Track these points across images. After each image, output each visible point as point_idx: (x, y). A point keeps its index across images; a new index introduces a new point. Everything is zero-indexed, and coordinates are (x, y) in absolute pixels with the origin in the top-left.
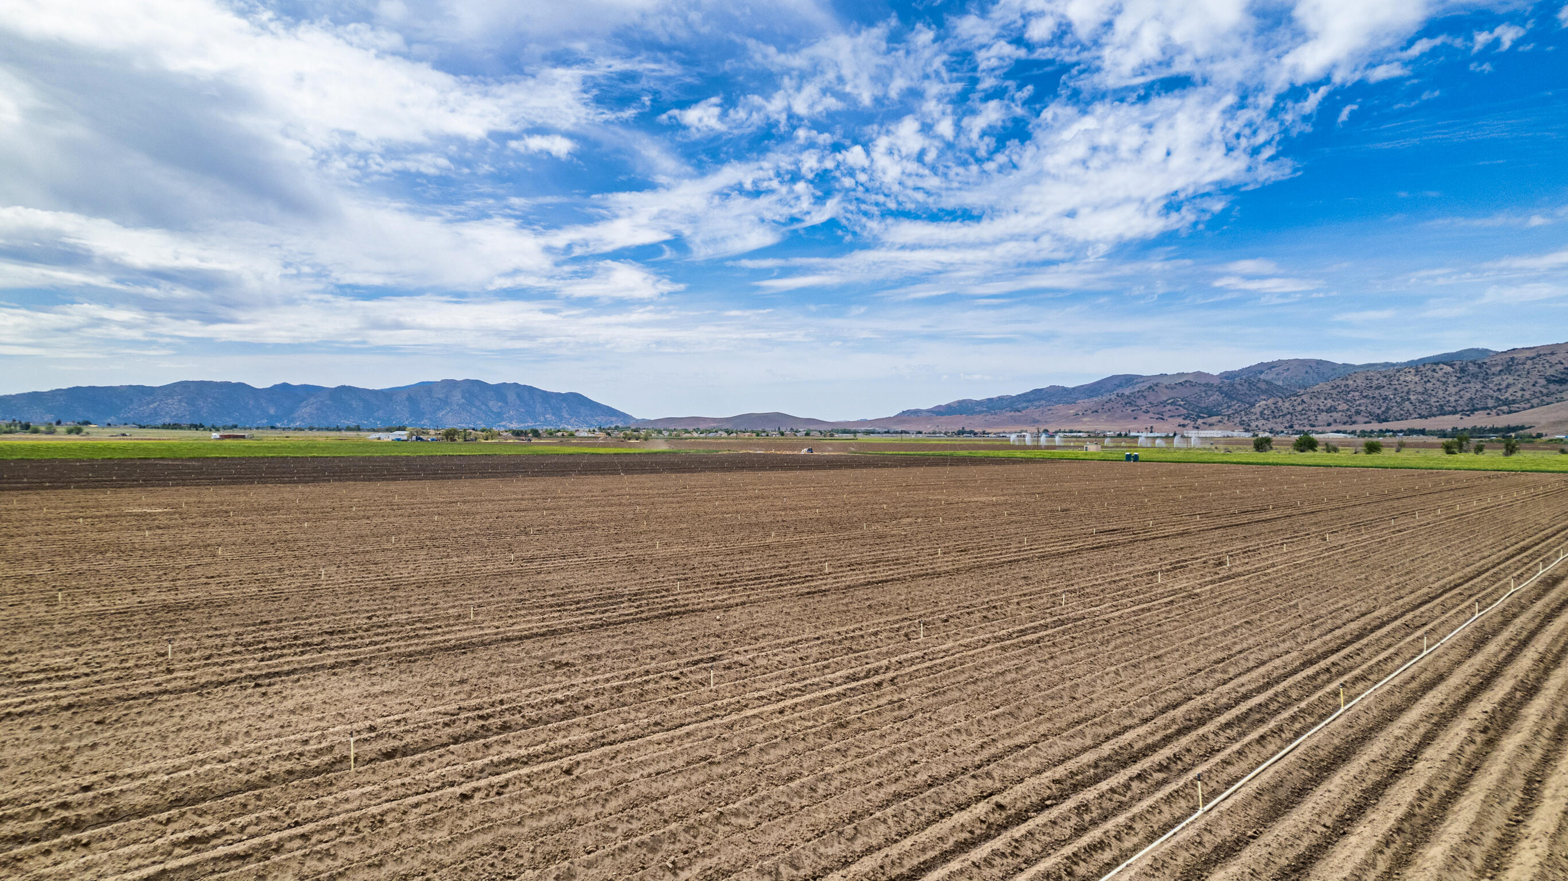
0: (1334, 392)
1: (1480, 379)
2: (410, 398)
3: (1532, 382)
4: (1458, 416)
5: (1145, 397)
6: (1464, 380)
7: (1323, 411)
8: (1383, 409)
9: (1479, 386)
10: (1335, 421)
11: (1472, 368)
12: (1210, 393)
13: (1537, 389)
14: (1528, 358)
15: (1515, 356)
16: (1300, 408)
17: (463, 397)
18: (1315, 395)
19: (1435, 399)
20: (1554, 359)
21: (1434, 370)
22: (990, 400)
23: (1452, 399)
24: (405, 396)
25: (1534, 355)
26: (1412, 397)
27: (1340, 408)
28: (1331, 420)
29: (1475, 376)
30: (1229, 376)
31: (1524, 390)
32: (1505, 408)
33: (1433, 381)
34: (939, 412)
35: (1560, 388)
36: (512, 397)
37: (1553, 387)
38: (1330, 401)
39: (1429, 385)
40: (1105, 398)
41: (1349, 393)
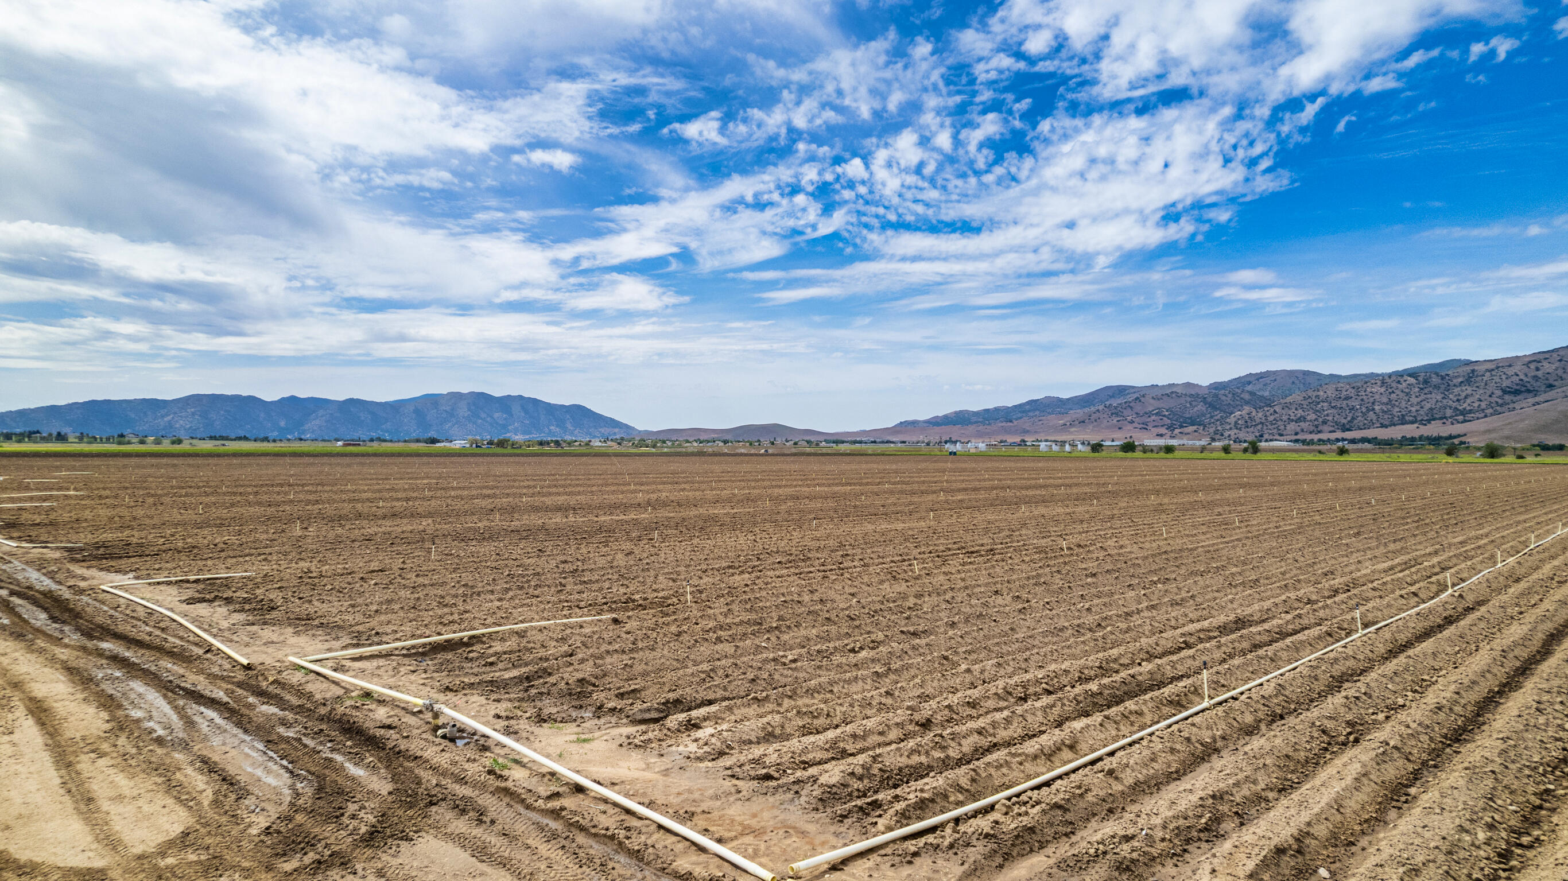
0: (1305, 403)
1: (1441, 390)
2: (417, 411)
3: (1489, 393)
4: (1416, 425)
5: (1131, 408)
6: (1426, 391)
7: (1292, 421)
8: (1349, 419)
9: (1439, 397)
10: (1302, 431)
11: (1435, 380)
12: (1194, 403)
13: (1494, 399)
14: (1487, 370)
15: (1476, 368)
16: (1271, 418)
17: (469, 410)
18: (1287, 406)
19: (1398, 409)
20: (1510, 371)
21: (1399, 382)
22: (987, 411)
23: (1413, 409)
24: (412, 408)
25: (1493, 367)
26: (1377, 408)
27: (1309, 418)
28: (1298, 429)
29: (1437, 387)
30: (1217, 386)
31: (1480, 400)
32: (1461, 418)
33: (1398, 392)
34: (935, 422)
35: (1515, 399)
36: (516, 409)
37: (1507, 397)
38: (1300, 411)
39: (1393, 396)
40: (1093, 409)
41: (1318, 403)
